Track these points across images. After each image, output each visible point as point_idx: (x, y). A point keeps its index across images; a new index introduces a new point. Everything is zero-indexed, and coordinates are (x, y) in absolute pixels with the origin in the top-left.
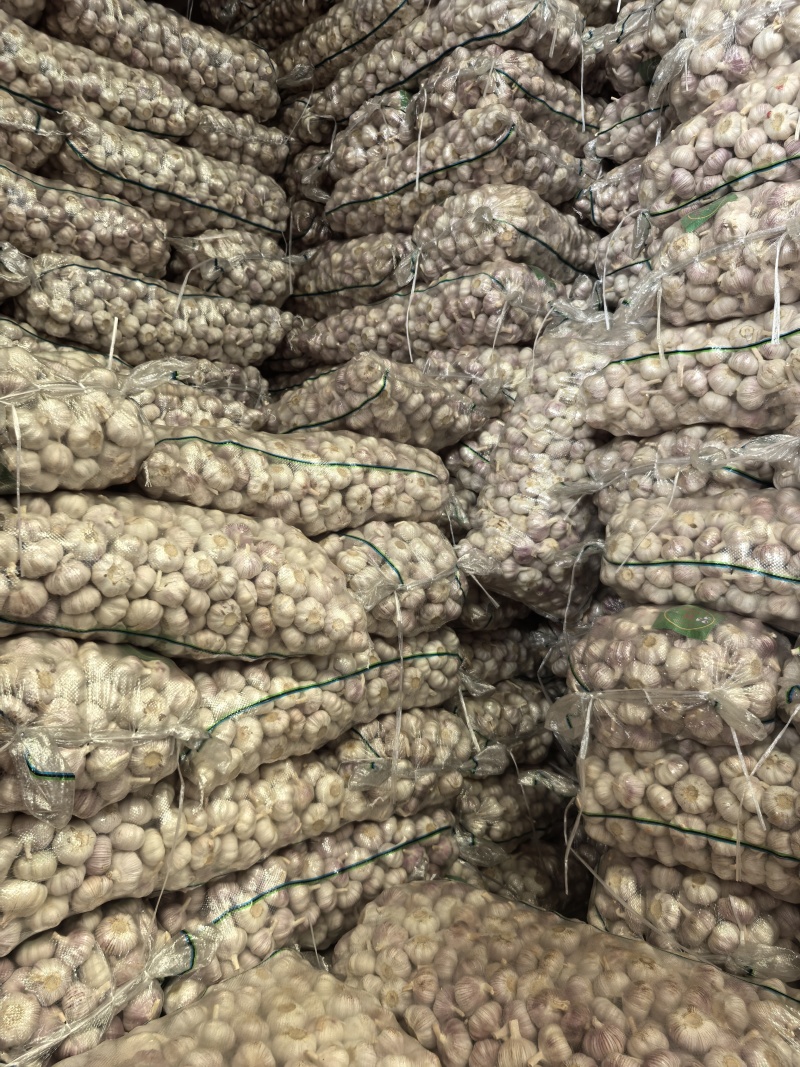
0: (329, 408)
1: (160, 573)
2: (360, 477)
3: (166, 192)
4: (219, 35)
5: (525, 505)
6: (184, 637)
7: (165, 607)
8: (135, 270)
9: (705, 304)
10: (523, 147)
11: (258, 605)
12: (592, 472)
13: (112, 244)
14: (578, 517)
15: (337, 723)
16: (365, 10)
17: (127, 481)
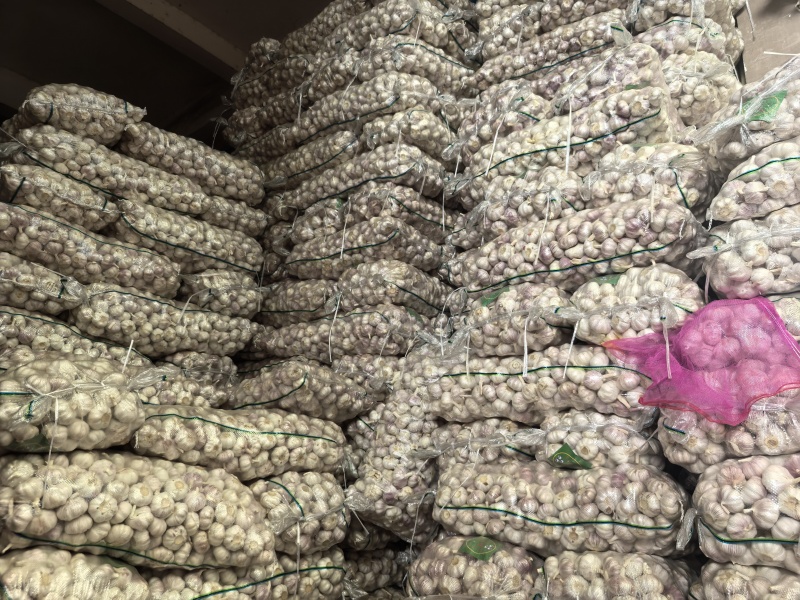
0: (268, 393)
1: (135, 507)
2: (282, 441)
3: (183, 248)
4: (229, 157)
5: (391, 463)
6: (146, 551)
7: (135, 530)
8: (155, 294)
9: (495, 346)
10: (404, 240)
11: (199, 530)
12: (435, 443)
13: (142, 278)
14: (426, 472)
16: (319, 152)
17: (123, 443)
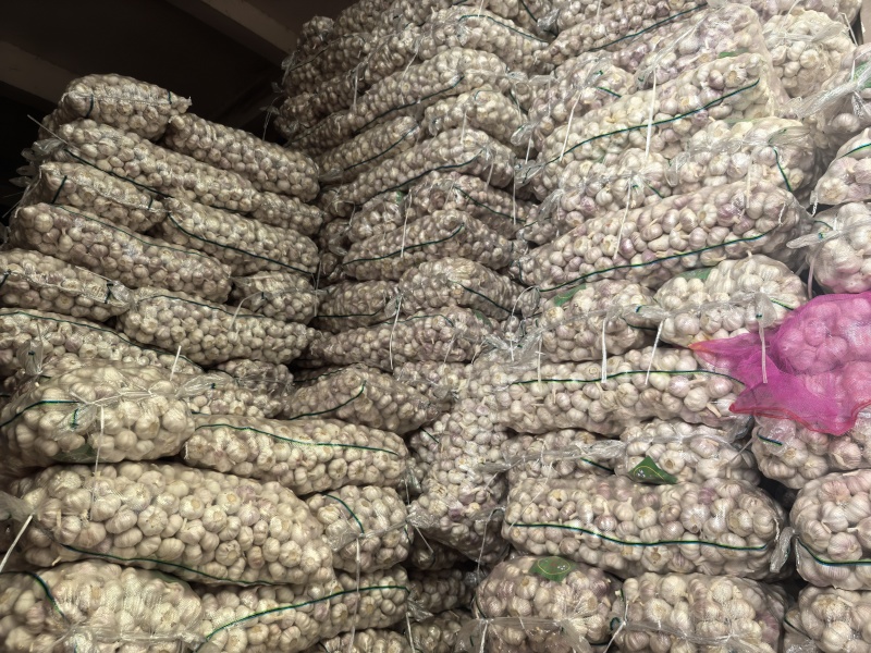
0: (324, 403)
1: (186, 520)
2: (340, 453)
3: (233, 248)
4: (280, 149)
5: (457, 477)
6: (198, 567)
7: (186, 544)
8: (205, 299)
9: (569, 350)
11: (254, 544)
12: (504, 456)
13: (192, 281)
14: (495, 487)
15: (306, 636)
16: (377, 141)
17: (172, 454)
